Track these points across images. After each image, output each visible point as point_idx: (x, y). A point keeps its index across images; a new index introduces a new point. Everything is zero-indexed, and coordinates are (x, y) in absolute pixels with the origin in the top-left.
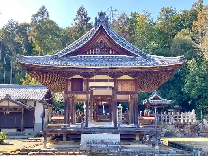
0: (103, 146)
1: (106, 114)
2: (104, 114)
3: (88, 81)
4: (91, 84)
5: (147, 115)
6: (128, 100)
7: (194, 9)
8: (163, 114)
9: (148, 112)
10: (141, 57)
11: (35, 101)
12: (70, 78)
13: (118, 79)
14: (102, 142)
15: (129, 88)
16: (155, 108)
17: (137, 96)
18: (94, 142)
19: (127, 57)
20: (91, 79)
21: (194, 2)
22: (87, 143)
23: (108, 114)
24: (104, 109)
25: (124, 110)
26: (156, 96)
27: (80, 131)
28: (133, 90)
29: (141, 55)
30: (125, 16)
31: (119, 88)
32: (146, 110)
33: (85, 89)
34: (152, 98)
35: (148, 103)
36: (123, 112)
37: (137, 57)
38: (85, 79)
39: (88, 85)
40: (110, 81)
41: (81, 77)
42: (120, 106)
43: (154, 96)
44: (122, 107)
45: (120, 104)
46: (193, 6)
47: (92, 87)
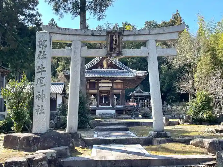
0: (107, 115)
1: (105, 103)
2: (104, 103)
3: (98, 83)
4: (100, 85)
5: (132, 102)
6: (119, 93)
7: (173, 19)
8: (142, 101)
9: (132, 100)
10: (126, 70)
11: (57, 94)
12: (88, 82)
13: (114, 82)
14: (107, 114)
15: (120, 87)
16: (139, 98)
17: (124, 91)
18: (103, 114)
19: (119, 70)
20: (99, 82)
21: (173, 14)
22: (99, 114)
23: (107, 102)
24: (103, 99)
25: (117, 99)
26: (139, 90)
27: (95, 109)
28: (122, 88)
29: (127, 69)
30: (118, 27)
31: (115, 87)
32: (131, 99)
33: (96, 87)
34: (136, 91)
35: (133, 95)
36: (117, 100)
37: (124, 71)
38: (96, 82)
39: (98, 85)
40: (110, 83)
41: (94, 81)
42: (115, 97)
43: (137, 90)
44: (116, 97)
45: (115, 96)
46: (172, 17)
47: (101, 86)
